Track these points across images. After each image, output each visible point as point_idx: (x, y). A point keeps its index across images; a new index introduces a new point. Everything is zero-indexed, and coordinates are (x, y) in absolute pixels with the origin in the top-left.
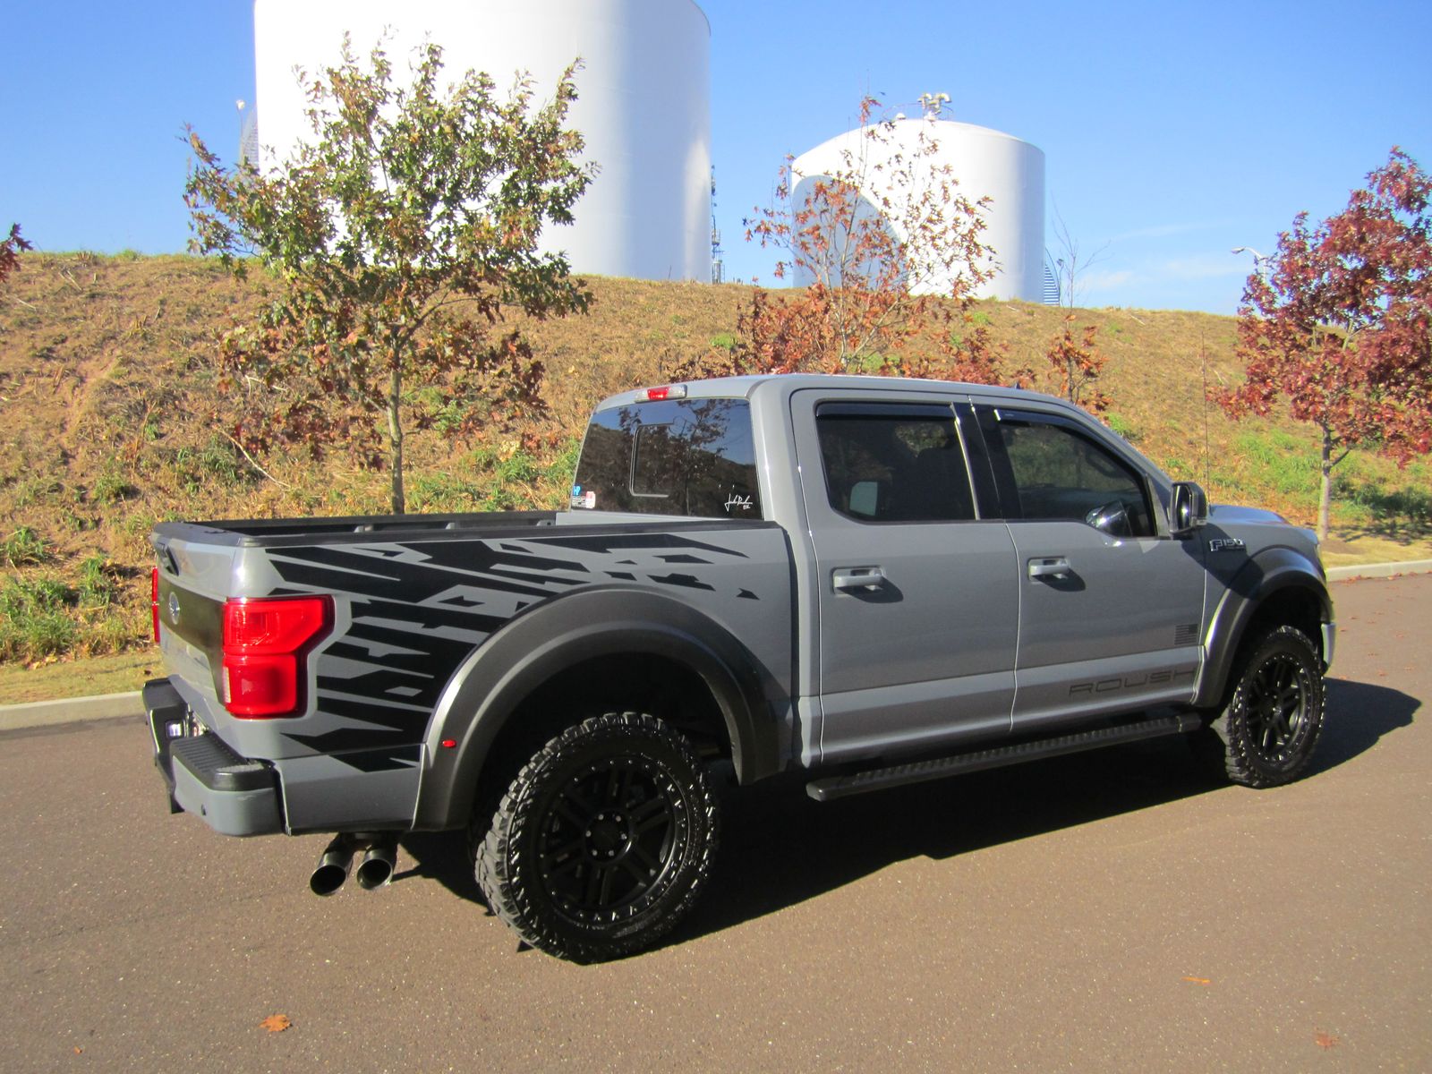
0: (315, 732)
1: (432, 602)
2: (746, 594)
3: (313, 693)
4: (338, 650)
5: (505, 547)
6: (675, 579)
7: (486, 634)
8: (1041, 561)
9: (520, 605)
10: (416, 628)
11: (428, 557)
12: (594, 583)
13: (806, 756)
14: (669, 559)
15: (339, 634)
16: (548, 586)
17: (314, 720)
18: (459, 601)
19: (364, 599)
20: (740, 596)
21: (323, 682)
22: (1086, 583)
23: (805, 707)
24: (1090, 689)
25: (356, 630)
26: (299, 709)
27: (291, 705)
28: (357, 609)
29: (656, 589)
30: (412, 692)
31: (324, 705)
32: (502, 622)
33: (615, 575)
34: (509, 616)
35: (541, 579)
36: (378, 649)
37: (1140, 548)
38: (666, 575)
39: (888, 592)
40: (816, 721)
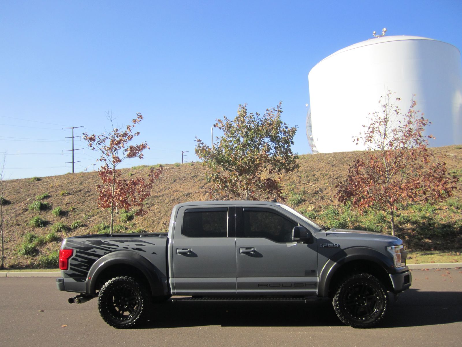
0: (70, 273)
1: (89, 251)
2: (154, 253)
3: (69, 266)
4: (73, 259)
5: (105, 241)
6: (137, 249)
7: (98, 258)
8: (245, 248)
9: (105, 253)
10: (86, 256)
11: (91, 243)
12: (120, 249)
13: (172, 291)
14: (137, 245)
15: (73, 256)
16: (111, 249)
17: (69, 271)
18: (94, 251)
19: (78, 250)
20: (152, 253)
21: (71, 264)
22: (263, 255)
23: (171, 280)
24: (267, 286)
25: (76, 256)
26: (67, 269)
27: (66, 268)
28: (77, 252)
29: (133, 251)
30: (85, 268)
31: (71, 268)
32: (102, 256)
33: (124, 248)
34: (102, 255)
35: (109, 248)
36: (80, 259)
37: (286, 246)
38: (135, 248)
39: (193, 255)
40: (173, 284)
